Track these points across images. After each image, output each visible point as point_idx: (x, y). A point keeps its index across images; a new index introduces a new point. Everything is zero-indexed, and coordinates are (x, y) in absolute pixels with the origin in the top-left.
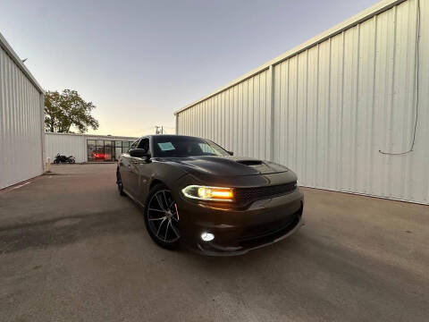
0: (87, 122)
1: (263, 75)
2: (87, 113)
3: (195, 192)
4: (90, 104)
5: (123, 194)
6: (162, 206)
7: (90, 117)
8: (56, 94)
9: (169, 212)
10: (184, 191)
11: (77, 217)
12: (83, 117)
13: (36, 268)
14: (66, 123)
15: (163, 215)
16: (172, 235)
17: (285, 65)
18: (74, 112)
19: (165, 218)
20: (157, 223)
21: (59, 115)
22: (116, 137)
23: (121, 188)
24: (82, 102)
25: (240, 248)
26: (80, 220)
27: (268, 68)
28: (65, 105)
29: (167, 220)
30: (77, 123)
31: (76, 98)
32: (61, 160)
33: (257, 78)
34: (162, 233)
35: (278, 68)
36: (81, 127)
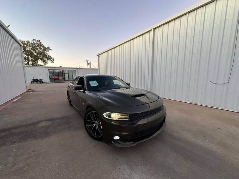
0: (48, 58)
1: (148, 34)
2: (47, 53)
3: (110, 116)
4: (48, 48)
5: (71, 105)
6: (93, 119)
7: (49, 56)
8: (28, 42)
9: (97, 122)
10: (104, 114)
11: (49, 120)
12: (45, 56)
13: (33, 151)
14: (35, 59)
15: (94, 123)
16: (98, 134)
17: (161, 28)
18: (40, 53)
19: (95, 125)
20: (91, 127)
21: (31, 54)
22: (64, 68)
23: (70, 102)
24: (44, 47)
25: (133, 142)
26: (51, 122)
27: (151, 30)
28: (34, 49)
29: (96, 126)
30: (42, 59)
31: (40, 44)
32: (35, 81)
33: (144, 36)
34: (94, 132)
35: (156, 30)
36: (44, 61)
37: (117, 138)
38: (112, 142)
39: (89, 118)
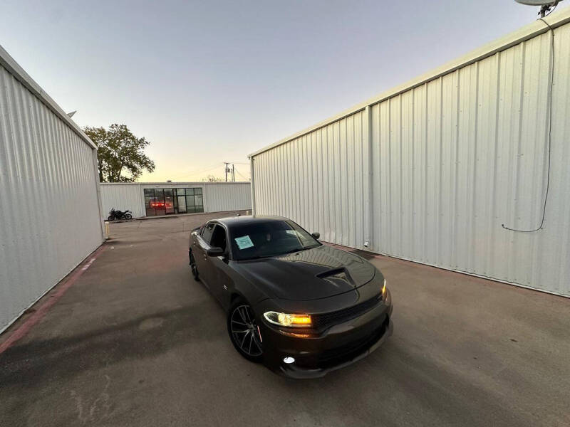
0: (141, 163)
2: (140, 151)
3: (275, 318)
4: (142, 139)
5: (197, 279)
6: (244, 319)
7: (144, 157)
8: (102, 131)
9: (252, 325)
10: (265, 315)
12: (136, 158)
13: (141, 382)
14: (116, 167)
15: (246, 328)
16: (255, 349)
18: (125, 152)
19: (248, 331)
20: (241, 335)
21: (108, 157)
22: (177, 184)
23: (196, 273)
24: (133, 138)
25: (320, 369)
28: (113, 144)
29: (250, 334)
30: (129, 166)
31: (125, 134)
32: (117, 216)
34: (246, 345)
36: (134, 170)
37: (289, 360)
38: (282, 368)
39: (237, 317)
